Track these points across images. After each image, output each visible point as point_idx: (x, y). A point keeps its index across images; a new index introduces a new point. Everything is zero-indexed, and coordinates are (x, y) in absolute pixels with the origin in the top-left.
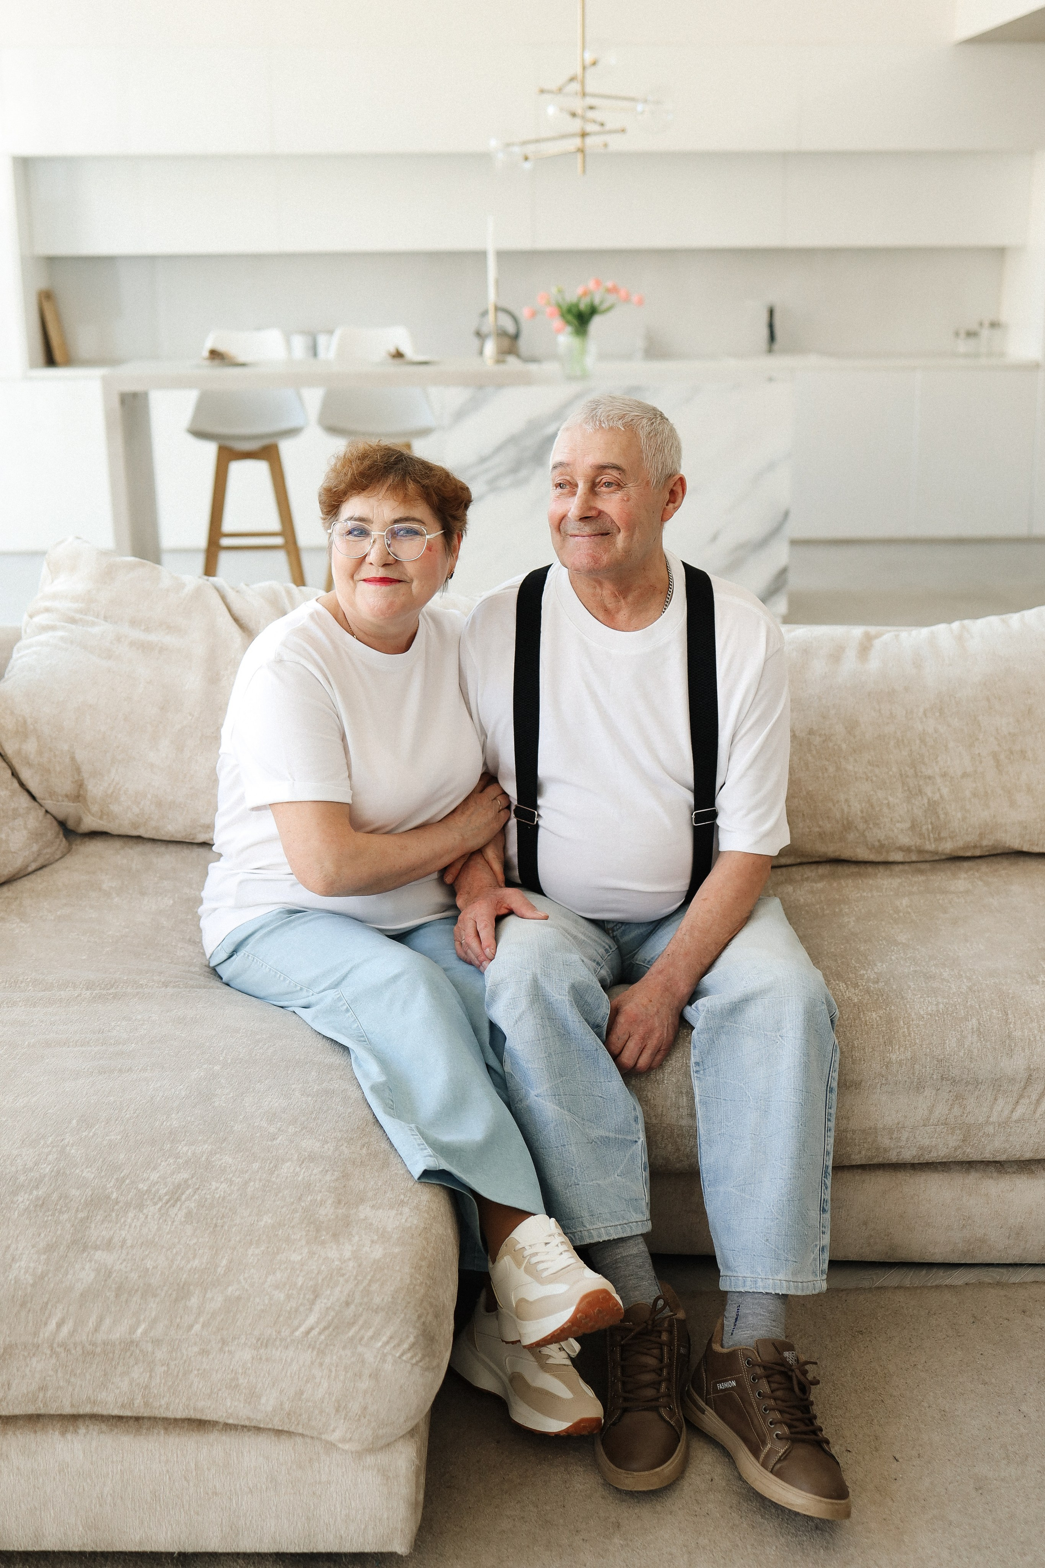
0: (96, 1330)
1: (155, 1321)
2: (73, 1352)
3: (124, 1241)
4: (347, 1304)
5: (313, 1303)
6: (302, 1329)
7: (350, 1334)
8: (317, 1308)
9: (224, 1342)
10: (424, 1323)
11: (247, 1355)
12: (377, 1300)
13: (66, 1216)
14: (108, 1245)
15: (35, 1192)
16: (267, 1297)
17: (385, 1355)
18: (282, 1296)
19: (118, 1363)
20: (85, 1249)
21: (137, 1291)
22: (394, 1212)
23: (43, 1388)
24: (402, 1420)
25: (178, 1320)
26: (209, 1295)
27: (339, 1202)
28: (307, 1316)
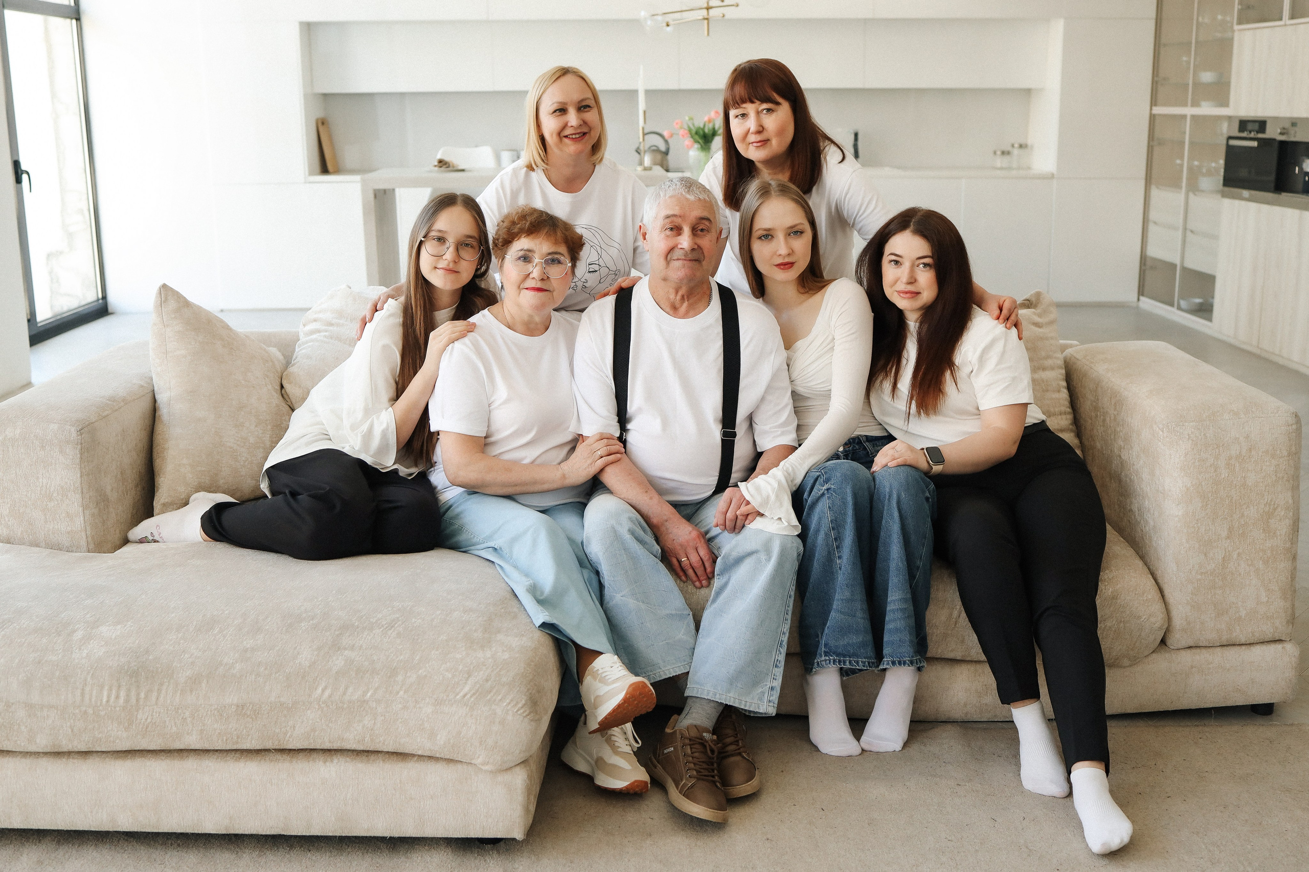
0: (344, 694)
1: (377, 689)
2: (331, 707)
3: (361, 646)
4: (487, 681)
5: (467, 679)
6: (462, 694)
7: (489, 697)
8: (469, 682)
9: (416, 702)
10: (531, 693)
11: (429, 710)
12: (504, 679)
13: (328, 633)
14: (352, 648)
15: (311, 622)
16: (442, 676)
17: (508, 710)
18: (450, 676)
19: (356, 715)
20: (339, 649)
21: (368, 671)
22: (517, 639)
23: (313, 730)
24: (518, 752)
25: (391, 688)
26: (408, 674)
27: (486, 631)
28: (464, 686)
